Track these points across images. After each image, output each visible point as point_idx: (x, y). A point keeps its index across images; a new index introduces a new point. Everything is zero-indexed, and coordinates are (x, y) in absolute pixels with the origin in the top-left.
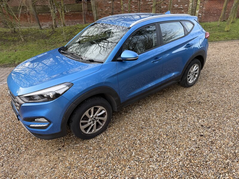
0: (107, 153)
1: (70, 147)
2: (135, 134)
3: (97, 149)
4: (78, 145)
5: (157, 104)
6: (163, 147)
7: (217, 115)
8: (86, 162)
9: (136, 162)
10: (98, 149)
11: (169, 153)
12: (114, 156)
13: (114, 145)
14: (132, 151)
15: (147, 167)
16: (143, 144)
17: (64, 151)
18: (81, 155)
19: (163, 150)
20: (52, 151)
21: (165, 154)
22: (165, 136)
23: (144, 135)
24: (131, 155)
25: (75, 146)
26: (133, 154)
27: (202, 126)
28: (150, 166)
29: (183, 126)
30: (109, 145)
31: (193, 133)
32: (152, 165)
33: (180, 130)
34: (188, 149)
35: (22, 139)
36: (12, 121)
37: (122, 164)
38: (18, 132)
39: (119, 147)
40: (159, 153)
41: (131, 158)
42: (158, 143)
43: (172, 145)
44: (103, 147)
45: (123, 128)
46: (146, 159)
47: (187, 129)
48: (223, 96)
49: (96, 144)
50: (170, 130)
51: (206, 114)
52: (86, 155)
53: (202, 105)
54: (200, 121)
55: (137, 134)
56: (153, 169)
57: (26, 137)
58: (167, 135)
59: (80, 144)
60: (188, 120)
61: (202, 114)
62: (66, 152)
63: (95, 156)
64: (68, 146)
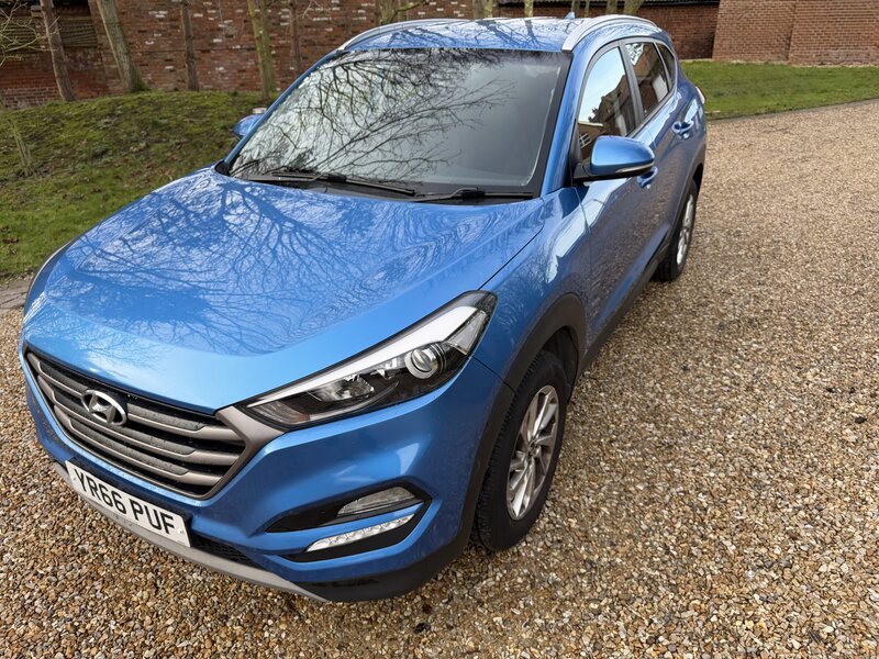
0: (636, 575)
1: (456, 600)
2: (665, 475)
3: (582, 575)
4: (491, 583)
5: (634, 354)
6: (797, 491)
7: (835, 348)
8: (586, 640)
9: (763, 572)
10: (583, 571)
11: (830, 504)
12: (668, 576)
13: (630, 536)
14: (711, 536)
15: (816, 577)
16: (725, 502)
17: (450, 628)
18: (539, 621)
19: (807, 500)
20: (394, 647)
21: (824, 512)
22: (765, 453)
23: (697, 469)
24: (724, 554)
25: (478, 589)
26: (732, 549)
27: (830, 390)
28: (822, 569)
29: (781, 406)
30: (612, 544)
31: (829, 420)
32: (825, 566)
33: (787, 420)
34: (866, 474)
35: (184, 644)
36: (42, 576)
37: (729, 597)
38: (129, 620)
39: (656, 539)
40: (802, 513)
41: (735, 564)
42: (768, 482)
43: (814, 474)
44: (597, 557)
45: (603, 464)
46: (785, 550)
47: (802, 412)
48: (794, 291)
49: (556, 554)
50: (759, 427)
51: (802, 352)
52: (559, 613)
53: (765, 326)
54: (809, 376)
55: (672, 473)
56: (841, 576)
57: (197, 629)
58: (765, 448)
59: (491, 574)
60: (775, 382)
61: (794, 355)
62: (460, 630)
63: (602, 604)
64: (447, 603)
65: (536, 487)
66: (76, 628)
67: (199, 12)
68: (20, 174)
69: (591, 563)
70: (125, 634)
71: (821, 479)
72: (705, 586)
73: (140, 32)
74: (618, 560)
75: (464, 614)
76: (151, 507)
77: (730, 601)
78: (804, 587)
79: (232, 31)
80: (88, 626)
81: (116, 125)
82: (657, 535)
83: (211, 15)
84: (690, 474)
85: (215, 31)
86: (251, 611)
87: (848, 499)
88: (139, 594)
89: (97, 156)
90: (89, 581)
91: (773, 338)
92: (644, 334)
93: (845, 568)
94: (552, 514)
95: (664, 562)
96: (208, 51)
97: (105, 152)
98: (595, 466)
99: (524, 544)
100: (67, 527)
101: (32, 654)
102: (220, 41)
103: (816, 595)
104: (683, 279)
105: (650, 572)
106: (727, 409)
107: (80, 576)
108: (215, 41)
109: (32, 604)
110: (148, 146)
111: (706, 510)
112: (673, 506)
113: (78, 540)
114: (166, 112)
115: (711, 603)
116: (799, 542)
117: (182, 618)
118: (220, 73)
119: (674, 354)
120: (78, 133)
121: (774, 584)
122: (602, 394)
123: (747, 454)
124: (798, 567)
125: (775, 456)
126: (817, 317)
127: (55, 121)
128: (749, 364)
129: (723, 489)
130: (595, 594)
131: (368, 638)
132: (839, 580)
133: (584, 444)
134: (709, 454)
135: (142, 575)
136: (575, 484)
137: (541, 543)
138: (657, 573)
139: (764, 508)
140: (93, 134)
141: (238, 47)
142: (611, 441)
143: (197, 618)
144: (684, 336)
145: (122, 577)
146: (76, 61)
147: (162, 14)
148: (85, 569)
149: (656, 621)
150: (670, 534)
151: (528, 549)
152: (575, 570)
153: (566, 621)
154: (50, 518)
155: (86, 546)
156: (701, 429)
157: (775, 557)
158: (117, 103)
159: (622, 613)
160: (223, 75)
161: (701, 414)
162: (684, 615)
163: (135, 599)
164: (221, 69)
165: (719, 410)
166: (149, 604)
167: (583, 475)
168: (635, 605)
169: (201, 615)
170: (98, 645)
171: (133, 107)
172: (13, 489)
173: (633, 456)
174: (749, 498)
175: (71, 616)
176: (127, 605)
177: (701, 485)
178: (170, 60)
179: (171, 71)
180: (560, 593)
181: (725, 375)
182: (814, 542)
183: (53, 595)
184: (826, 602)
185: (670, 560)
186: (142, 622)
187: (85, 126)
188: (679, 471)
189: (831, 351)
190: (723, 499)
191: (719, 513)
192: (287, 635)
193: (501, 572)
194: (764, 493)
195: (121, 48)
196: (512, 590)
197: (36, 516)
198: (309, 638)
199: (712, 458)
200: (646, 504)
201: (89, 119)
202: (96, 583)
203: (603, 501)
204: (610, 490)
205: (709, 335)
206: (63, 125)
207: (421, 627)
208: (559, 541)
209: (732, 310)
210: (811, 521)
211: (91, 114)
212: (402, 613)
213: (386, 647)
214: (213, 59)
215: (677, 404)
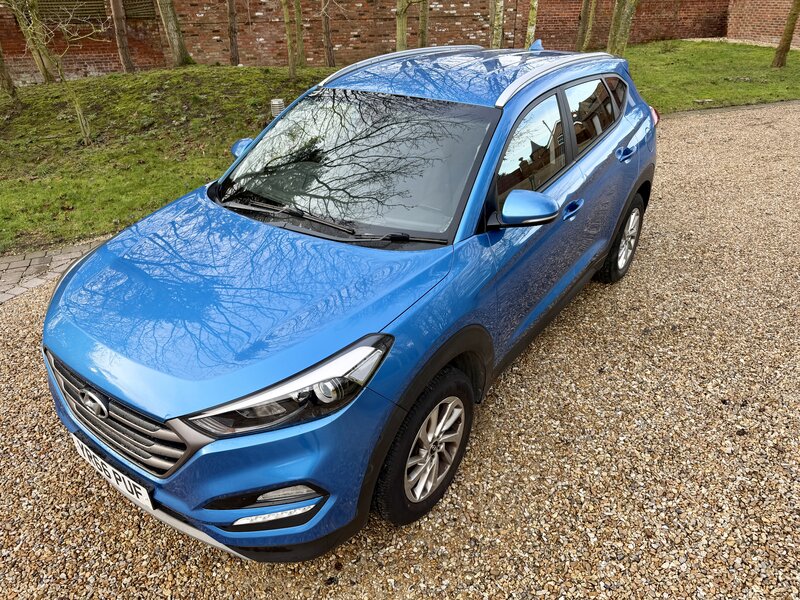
0: (509, 555)
1: (362, 561)
2: (556, 469)
3: (465, 550)
4: (392, 550)
5: (560, 353)
6: (665, 494)
7: (742, 360)
9: (614, 563)
10: (467, 547)
11: (689, 509)
12: (534, 559)
13: (513, 521)
14: (580, 527)
15: (657, 573)
16: (600, 499)
17: (353, 583)
18: (422, 586)
19: (670, 503)
21: (682, 516)
22: (647, 457)
23: (585, 467)
24: (586, 544)
25: (381, 554)
26: (593, 540)
27: (724, 402)
28: (665, 566)
29: (675, 414)
30: (497, 527)
31: (714, 430)
32: (667, 563)
33: (676, 428)
34: (731, 484)
35: (152, 576)
36: (58, 510)
37: (579, 582)
38: (116, 552)
39: (533, 526)
40: (663, 515)
41: (592, 555)
42: (642, 484)
43: (684, 480)
44: (482, 536)
45: (507, 455)
46: (637, 546)
47: (693, 421)
48: (723, 300)
49: (449, 531)
50: (650, 432)
51: (711, 362)
52: (440, 580)
53: (685, 334)
54: (710, 387)
55: (562, 468)
56: (679, 574)
57: (164, 565)
58: (649, 452)
59: (394, 542)
60: (677, 390)
61: (702, 364)
62: (360, 586)
63: (476, 576)
64: (355, 563)
65: (439, 475)
66: (78, 555)
68: (81, 143)
69: (476, 541)
70: (111, 563)
71: (690, 485)
72: (563, 570)
73: (192, 5)
74: (498, 541)
75: (367, 573)
76: (126, 479)
77: (579, 586)
78: (644, 580)
79: (272, 5)
80: (86, 555)
82: (535, 522)
84: (578, 471)
85: (258, 5)
86: (206, 554)
87: (706, 505)
88: (126, 532)
89: (145, 128)
90: (92, 518)
91: (689, 346)
92: (575, 334)
93: (683, 568)
94: (455, 495)
95: (534, 547)
96: (251, 23)
97: (151, 125)
98: (500, 455)
99: (426, 519)
100: (81, 472)
101: (44, 572)
102: (262, 14)
103: (653, 587)
104: (624, 282)
105: (522, 554)
106: (627, 412)
107: (85, 513)
108: (257, 14)
109: (48, 532)
110: (188, 121)
111: (582, 504)
112: (555, 498)
113: (87, 483)
114: (205, 88)
115: (563, 585)
116: (652, 540)
117: (155, 555)
118: (260, 43)
119: (596, 356)
120: (132, 105)
121: (620, 575)
122: (523, 390)
123: (632, 456)
124: (644, 562)
125: (656, 460)
126: (736, 328)
127: (113, 93)
128: (659, 371)
129: (602, 486)
130: (473, 568)
131: (289, 585)
132: (676, 577)
133: (497, 435)
134: (599, 453)
135: (130, 517)
136: (480, 470)
137: (440, 520)
138: (527, 555)
139: (632, 507)
140: (144, 107)
141: (277, 20)
142: (519, 434)
143: (166, 556)
144: (609, 338)
145: (116, 517)
146: (137, 31)
148: (90, 508)
149: (514, 595)
150: (546, 522)
151: (428, 523)
152: (462, 546)
153: (444, 587)
154: (69, 464)
155: (93, 490)
156: (598, 429)
157: (628, 551)
158: (165, 77)
159: (489, 586)
160: (263, 45)
161: (603, 416)
162: (539, 593)
163: (122, 536)
164: (261, 40)
165: (620, 413)
166: (132, 541)
167: (488, 462)
168: (502, 580)
169: (169, 553)
170: (91, 570)
171: (178, 82)
172: (45, 437)
173: (534, 449)
174: (621, 497)
175: (75, 545)
176: (116, 540)
177: (585, 481)
178: (218, 31)
179: (218, 41)
180: (445, 564)
181: (634, 379)
182: (664, 542)
183: (64, 526)
184: (658, 595)
185: (540, 545)
186: (125, 555)
187: (138, 99)
188: (569, 467)
189: (738, 362)
190: (599, 496)
191: (591, 508)
192: (229, 576)
193: (402, 541)
194: (636, 493)
195: (172, 26)
196: (408, 558)
197: (59, 461)
198: (245, 581)
199: (600, 458)
200: (533, 494)
201: (140, 92)
202: (96, 520)
203: (499, 488)
204: (507, 479)
205: (632, 339)
206: (119, 97)
207: (331, 581)
208: (455, 520)
209: (661, 315)
210: (668, 522)
211: (142, 88)
212: (319, 568)
213: (301, 594)
214: (255, 31)
215: (584, 405)
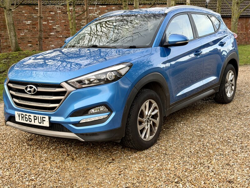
0: (178, 155)
1: (122, 159)
3: (162, 155)
5: (201, 119)
6: (241, 144)
9: (219, 156)
13: (180, 150)
14: (207, 150)
15: (236, 157)
17: (119, 162)
18: (146, 162)
20: (102, 165)
22: (235, 137)
24: (209, 153)
25: (129, 157)
26: (212, 152)
28: (239, 156)
46: (229, 153)
59: (134, 155)
62: (122, 163)
64: (119, 159)
67: (45, 22)
69: (166, 154)
70: (25, 163)
73: (18, 30)
74: (174, 153)
75: (124, 161)
76: (40, 116)
78: (230, 158)
79: (59, 30)
81: (9, 62)
82: (189, 150)
83: (50, 23)
84: (207, 140)
85: (51, 29)
86: (62, 160)
88: (28, 158)
90: (13, 156)
92: (208, 115)
94: (157, 146)
95: (189, 154)
96: (48, 38)
97: (4, 71)
98: (175, 139)
99: (146, 151)
100: (5, 148)
102: (54, 34)
104: (231, 103)
105: (183, 155)
106: (228, 129)
107: (10, 155)
108: (51, 34)
111: (208, 146)
112: (197, 145)
113: (9, 150)
115: (199, 160)
116: (235, 151)
117: (41, 161)
118: (52, 47)
119: (217, 119)
121: (221, 158)
122: (185, 126)
123: (229, 137)
124: (231, 155)
125: (239, 138)
128: (244, 121)
130: (165, 158)
131: (95, 164)
132: (243, 157)
133: (174, 135)
134: (216, 137)
135: (29, 155)
136: (167, 142)
137: (152, 151)
138: (185, 155)
139: (228, 146)
141: (61, 36)
142: (183, 135)
144: (223, 115)
145: (23, 155)
147: (29, 22)
150: (193, 149)
153: (154, 162)
156: (216, 133)
157: (225, 154)
159: (171, 161)
161: (218, 130)
162: (190, 161)
164: (53, 46)
165: (225, 130)
166: (32, 159)
167: (171, 140)
168: (176, 159)
169: (47, 160)
170: (17, 164)
171: (16, 56)
173: (189, 137)
174: (224, 144)
176: (25, 159)
177: (209, 142)
178: (31, 42)
179: (30, 46)
180: (154, 158)
181: (232, 123)
182: (240, 152)
185: (191, 153)
186: (30, 161)
188: (203, 140)
190: (215, 144)
191: (211, 147)
192: (72, 163)
193: (137, 155)
194: (230, 144)
195: (12, 34)
196: (140, 157)
198: (78, 164)
200: (188, 145)
202: (15, 156)
203: (175, 145)
204: (178, 143)
205: (233, 115)
207: (111, 162)
208: (157, 151)
209: (246, 110)
210: (241, 148)
212: (106, 161)
214: (50, 41)
215: (210, 129)
